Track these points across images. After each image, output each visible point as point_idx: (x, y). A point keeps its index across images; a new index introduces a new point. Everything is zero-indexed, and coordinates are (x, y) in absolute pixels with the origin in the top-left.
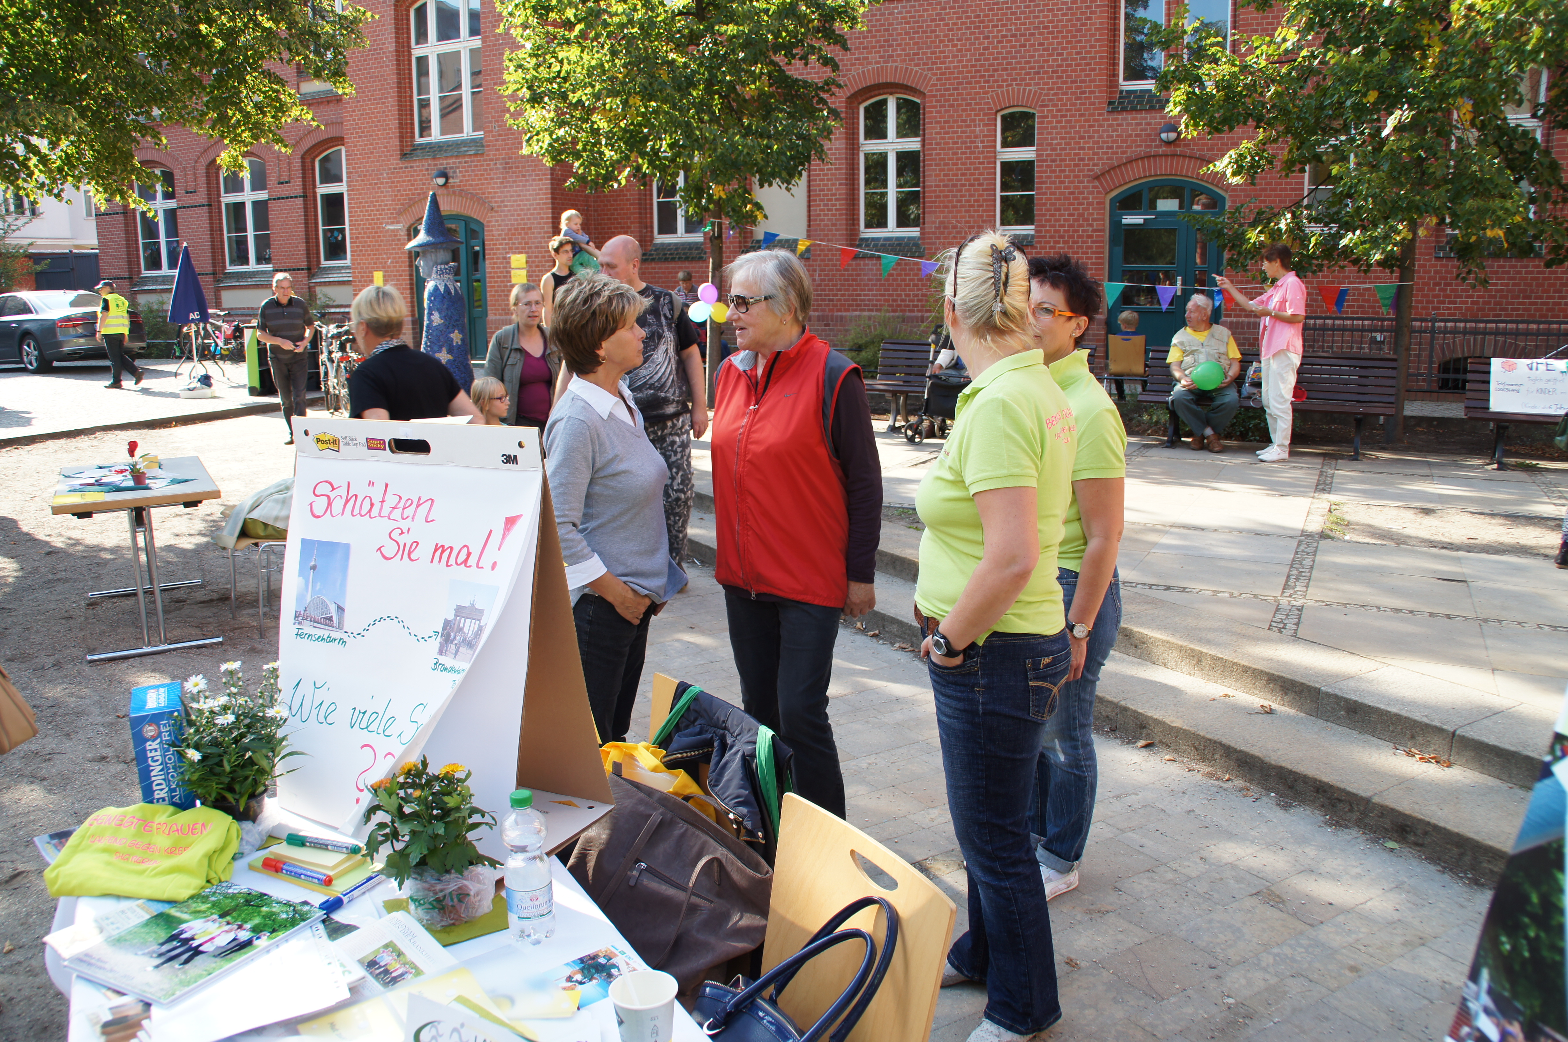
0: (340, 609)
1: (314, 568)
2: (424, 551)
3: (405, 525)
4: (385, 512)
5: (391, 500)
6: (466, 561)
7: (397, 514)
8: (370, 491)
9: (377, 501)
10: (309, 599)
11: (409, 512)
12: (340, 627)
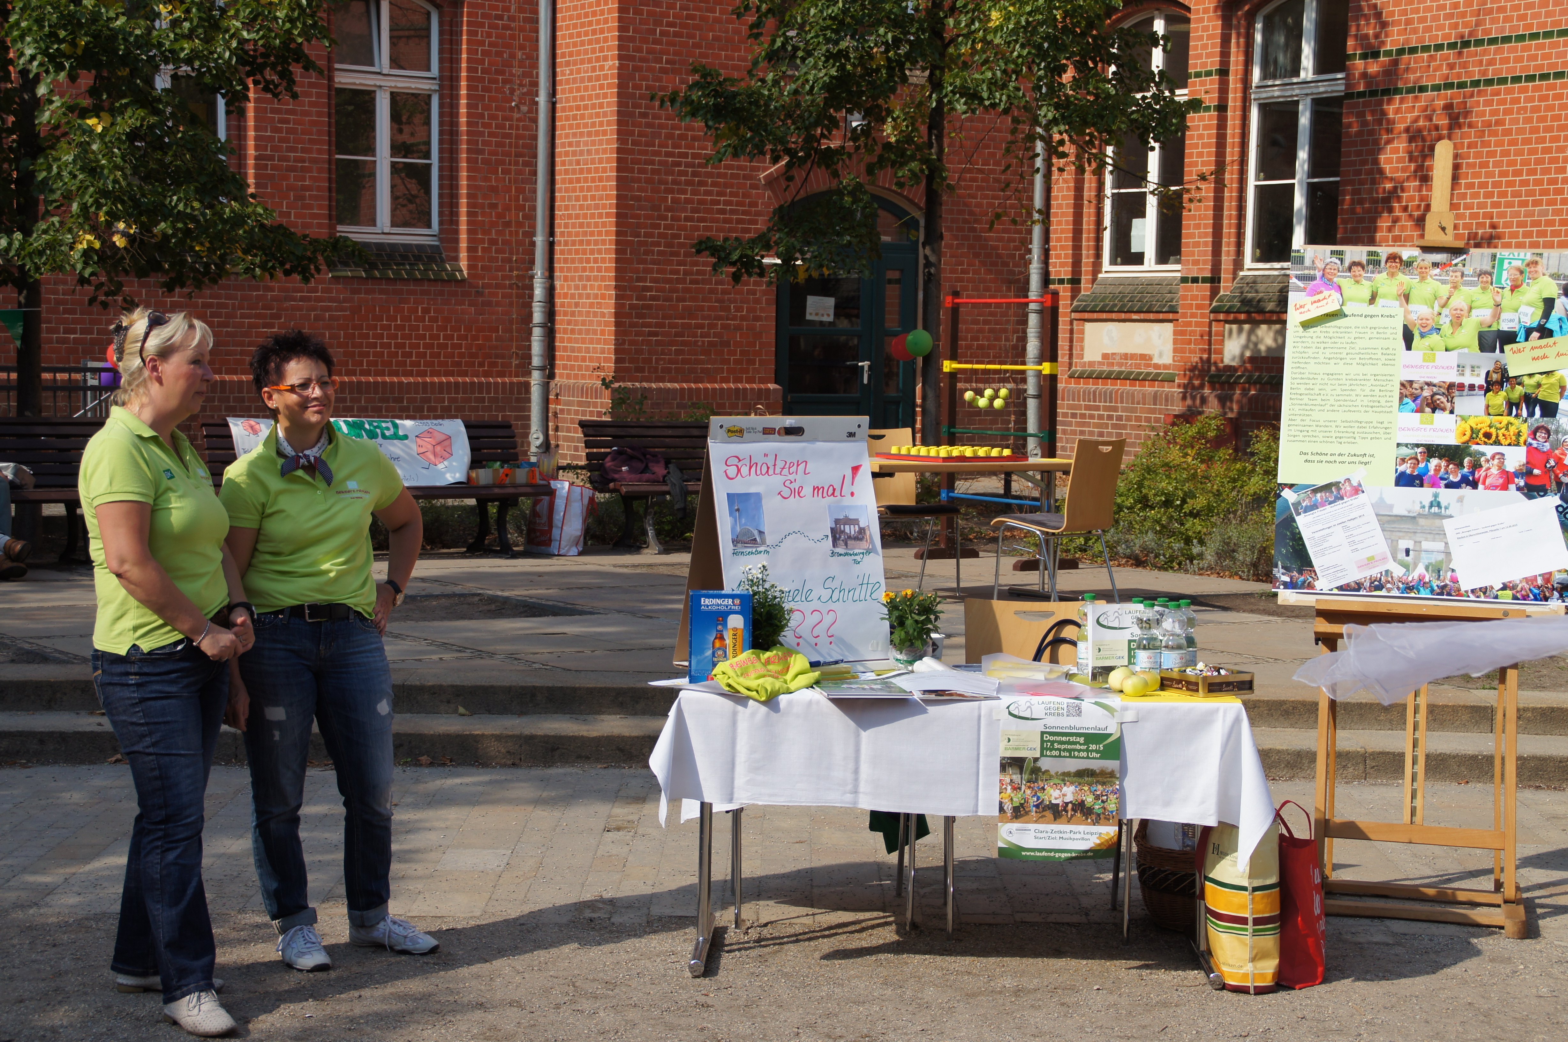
0: (761, 533)
1: (738, 510)
2: (807, 491)
3: (791, 477)
4: (778, 471)
5: (780, 464)
6: (833, 494)
7: (785, 471)
8: (766, 460)
9: (771, 464)
10: (738, 529)
11: (793, 469)
12: (763, 542)
